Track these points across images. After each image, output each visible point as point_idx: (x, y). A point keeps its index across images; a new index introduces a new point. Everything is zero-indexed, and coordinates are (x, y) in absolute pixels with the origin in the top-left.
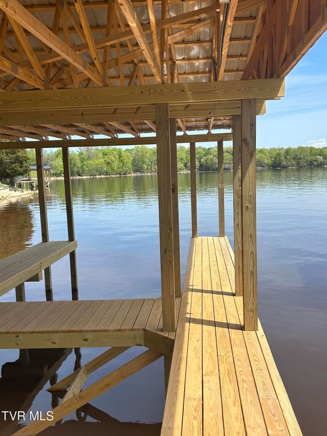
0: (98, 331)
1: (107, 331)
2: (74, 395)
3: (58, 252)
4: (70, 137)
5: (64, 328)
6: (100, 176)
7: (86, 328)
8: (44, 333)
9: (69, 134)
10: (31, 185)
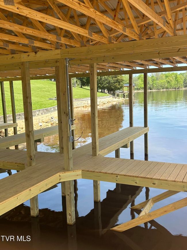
0: (162, 180)
1: (167, 180)
2: (146, 214)
3: (138, 133)
4: (149, 67)
5: (142, 175)
6: (163, 90)
7: (154, 177)
8: (131, 176)
9: (148, 65)
10: (124, 95)
